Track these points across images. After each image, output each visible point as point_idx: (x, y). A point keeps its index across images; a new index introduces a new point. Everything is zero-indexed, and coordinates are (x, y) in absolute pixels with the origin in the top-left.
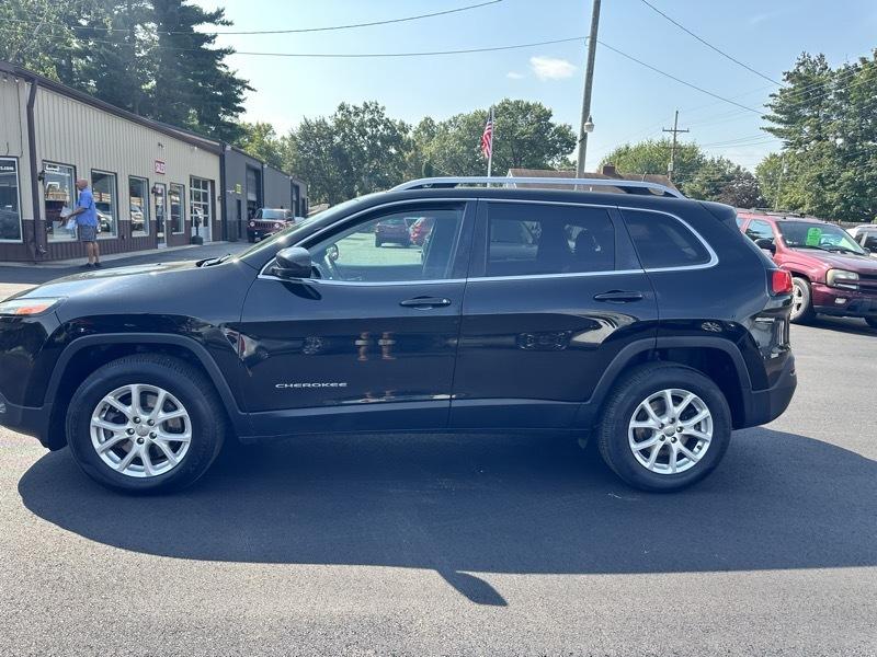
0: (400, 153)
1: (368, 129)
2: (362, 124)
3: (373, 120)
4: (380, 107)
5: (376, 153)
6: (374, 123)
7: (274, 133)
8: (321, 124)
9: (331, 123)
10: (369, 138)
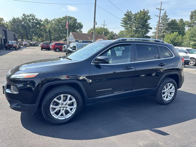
0: (40, 27)
1: (31, 21)
2: (30, 19)
3: (32, 18)
4: (34, 15)
5: (34, 26)
6: (33, 19)
7: (4, 21)
8: (18, 19)
9: (21, 19)
10: (32, 23)
